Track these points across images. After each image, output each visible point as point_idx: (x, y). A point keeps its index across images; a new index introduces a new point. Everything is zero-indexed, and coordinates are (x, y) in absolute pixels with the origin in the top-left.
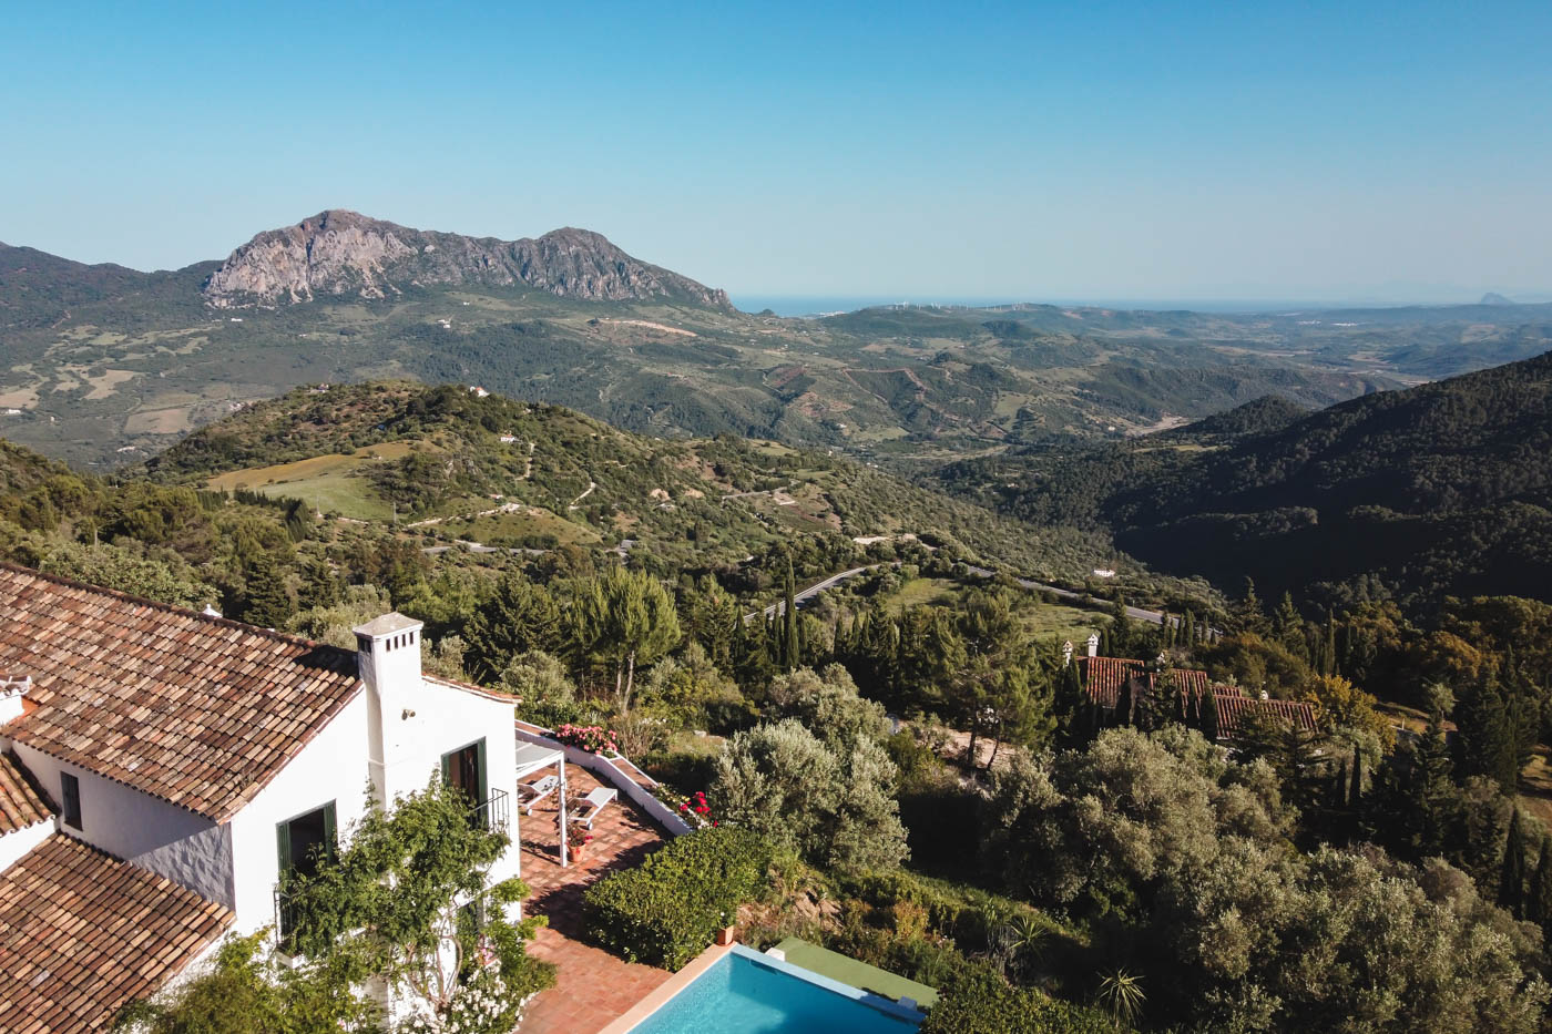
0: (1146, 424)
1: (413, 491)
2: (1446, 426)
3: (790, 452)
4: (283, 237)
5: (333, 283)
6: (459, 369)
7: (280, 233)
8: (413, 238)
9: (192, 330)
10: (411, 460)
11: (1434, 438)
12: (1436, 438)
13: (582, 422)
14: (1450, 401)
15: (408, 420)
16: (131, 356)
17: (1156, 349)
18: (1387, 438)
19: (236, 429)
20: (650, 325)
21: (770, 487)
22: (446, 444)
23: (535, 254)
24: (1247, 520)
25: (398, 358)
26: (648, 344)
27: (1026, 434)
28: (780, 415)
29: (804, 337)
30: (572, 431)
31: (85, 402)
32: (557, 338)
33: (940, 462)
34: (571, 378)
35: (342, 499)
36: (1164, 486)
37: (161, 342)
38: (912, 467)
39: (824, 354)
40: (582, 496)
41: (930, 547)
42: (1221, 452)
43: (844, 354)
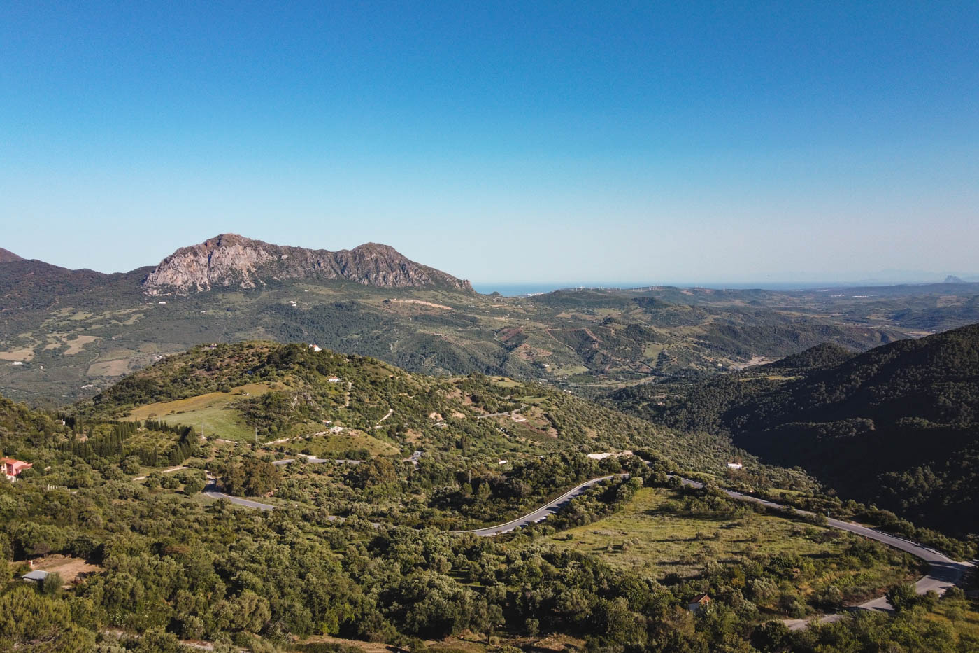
0: (742, 362)
1: (270, 419)
2: (952, 362)
3: (518, 384)
4: (194, 251)
5: (223, 279)
6: (302, 333)
7: (192, 248)
8: (274, 250)
9: (134, 310)
10: (269, 396)
12: (947, 370)
13: (383, 367)
14: (953, 346)
15: (267, 368)
16: (94, 327)
17: (744, 314)
18: (913, 370)
19: (154, 375)
20: (422, 303)
21: (508, 409)
22: (293, 384)
23: (350, 260)
24: (825, 427)
25: (262, 325)
26: (421, 315)
27: (665, 369)
28: (506, 359)
29: (519, 309)
30: (377, 374)
31: (63, 356)
32: (364, 311)
33: (611, 389)
34: (372, 337)
35: (220, 425)
36: (764, 404)
37: (114, 318)
38: (593, 392)
39: (531, 319)
40: (383, 419)
41: (646, 462)
42: (798, 380)
43: (545, 319)
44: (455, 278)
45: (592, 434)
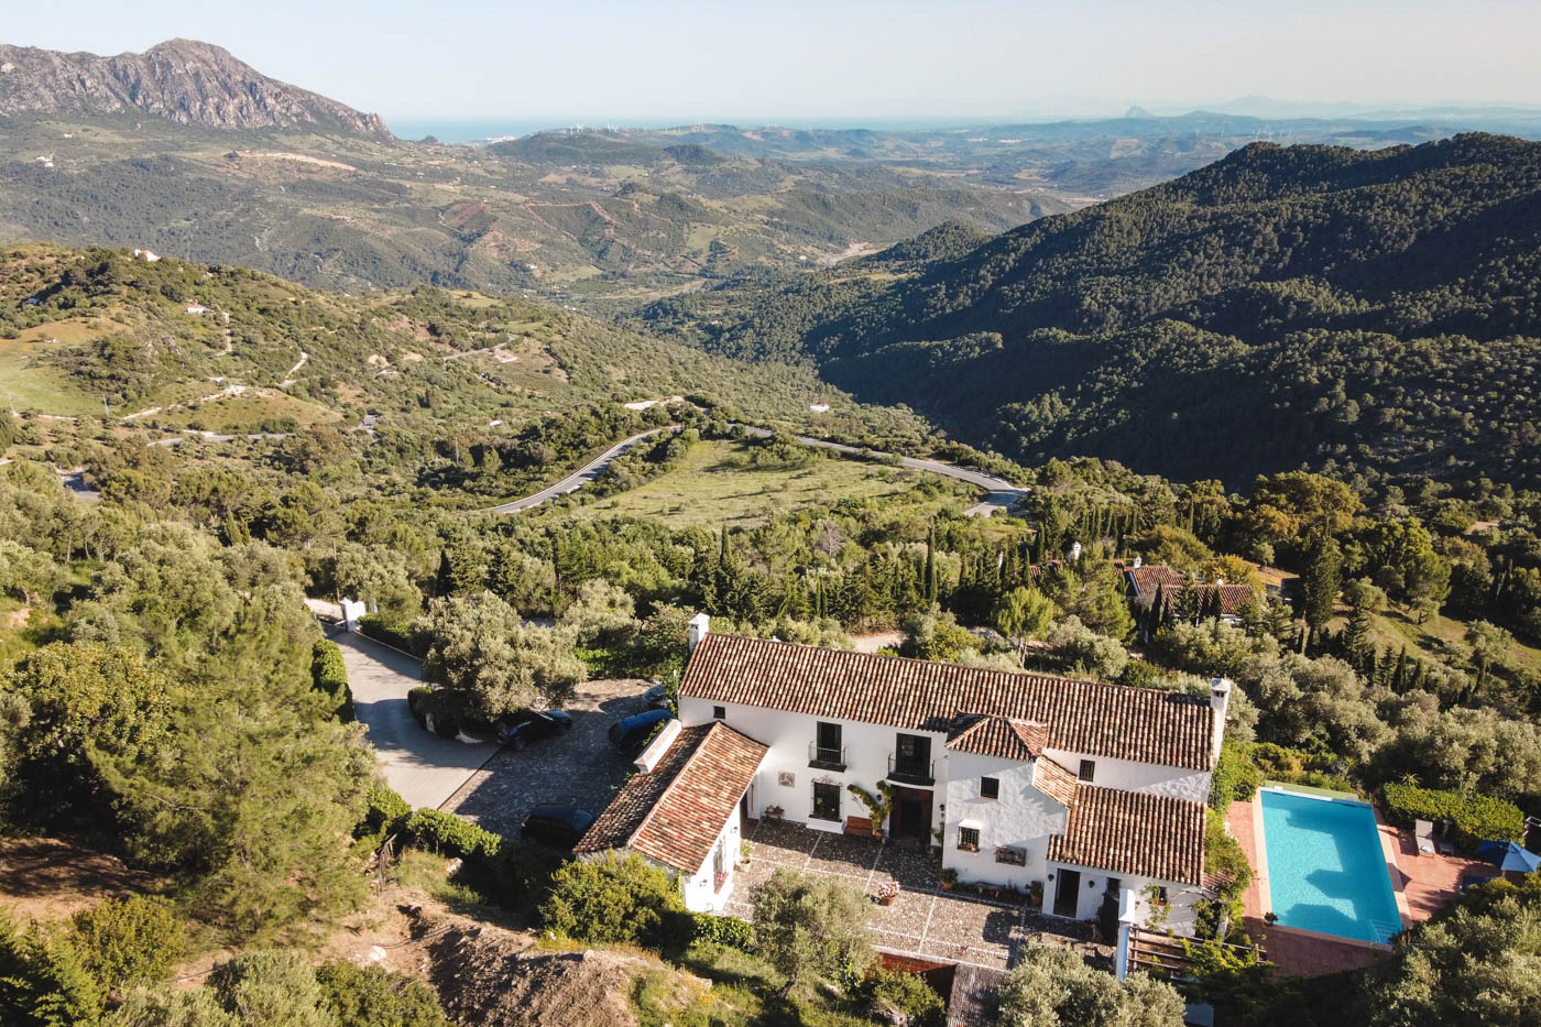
0: (835, 252)
1: (119, 379)
2: (1108, 247)
3: (495, 302)
10: (102, 343)
11: (1099, 259)
12: (1099, 260)
13: (276, 285)
14: (1111, 223)
15: (68, 293)
17: (840, 173)
18: (1058, 261)
20: (299, 158)
21: (488, 344)
22: (128, 320)
24: (941, 347)
26: (301, 181)
27: (720, 267)
28: (463, 258)
29: (476, 168)
30: (267, 297)
32: (191, 176)
33: (638, 302)
34: (217, 224)
35: (36, 394)
36: (862, 317)
38: (612, 309)
39: (500, 186)
40: (295, 369)
41: (702, 410)
42: (911, 280)
43: (523, 186)
44: (352, 110)
45: (618, 374)
